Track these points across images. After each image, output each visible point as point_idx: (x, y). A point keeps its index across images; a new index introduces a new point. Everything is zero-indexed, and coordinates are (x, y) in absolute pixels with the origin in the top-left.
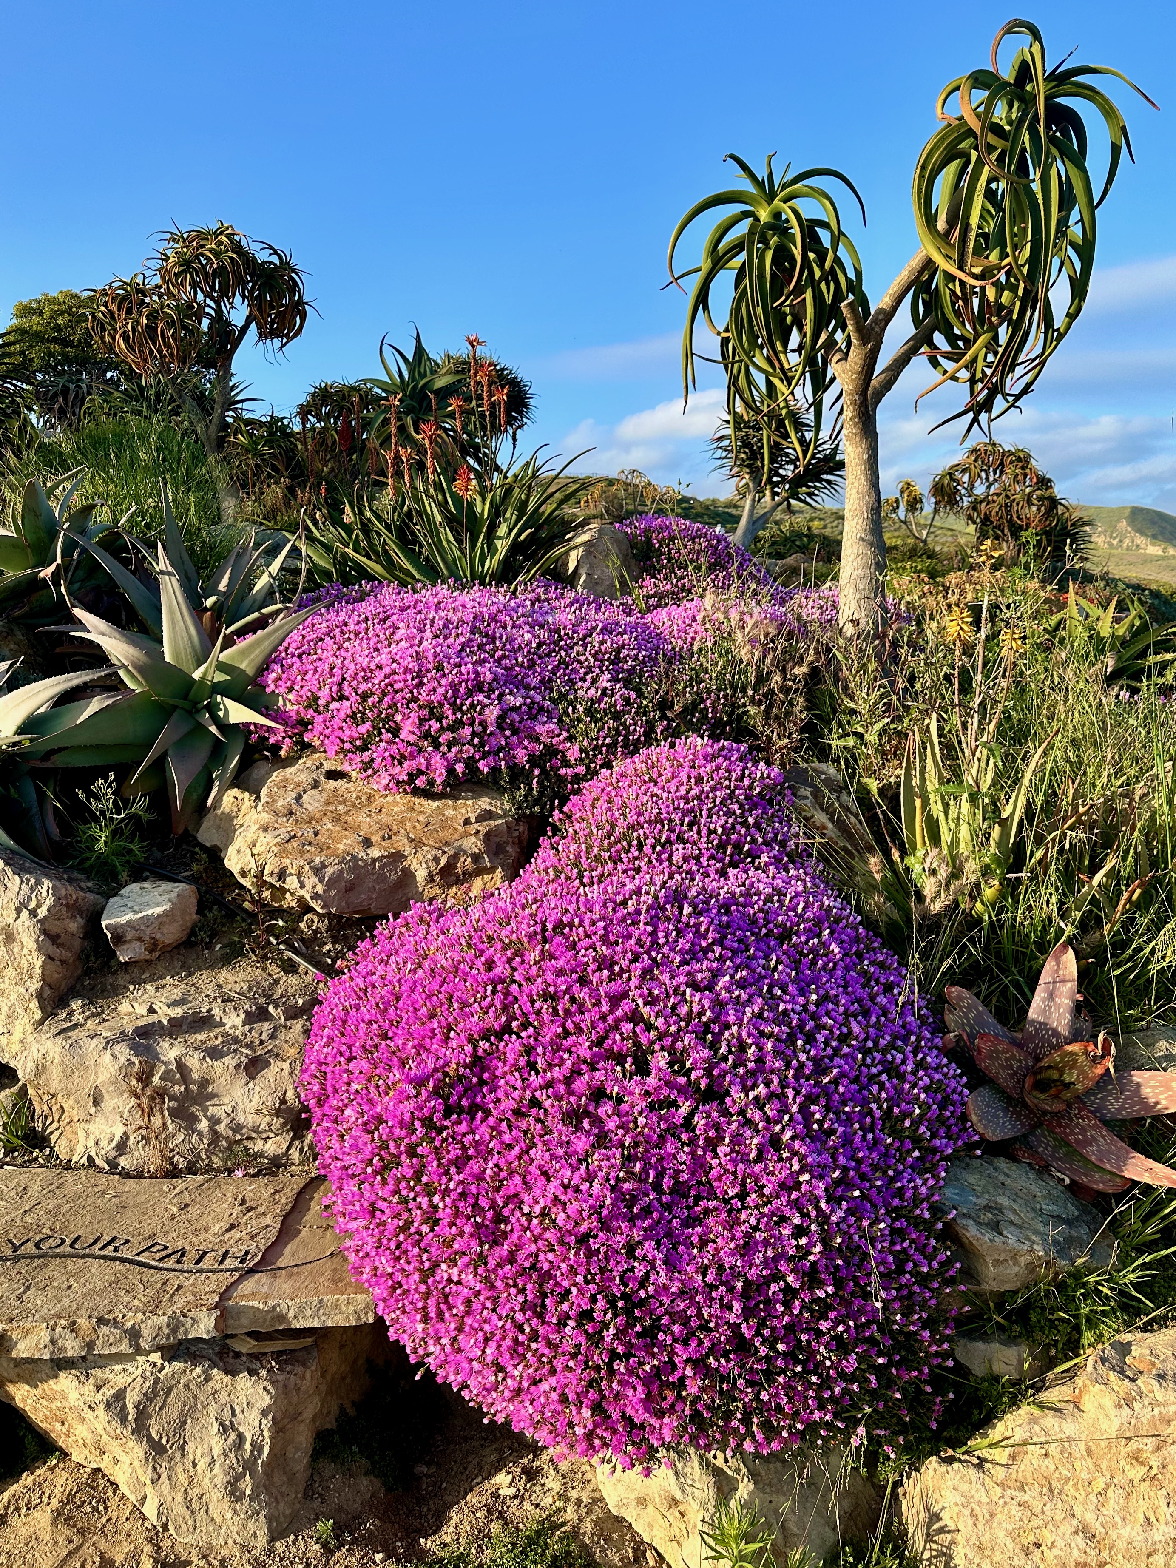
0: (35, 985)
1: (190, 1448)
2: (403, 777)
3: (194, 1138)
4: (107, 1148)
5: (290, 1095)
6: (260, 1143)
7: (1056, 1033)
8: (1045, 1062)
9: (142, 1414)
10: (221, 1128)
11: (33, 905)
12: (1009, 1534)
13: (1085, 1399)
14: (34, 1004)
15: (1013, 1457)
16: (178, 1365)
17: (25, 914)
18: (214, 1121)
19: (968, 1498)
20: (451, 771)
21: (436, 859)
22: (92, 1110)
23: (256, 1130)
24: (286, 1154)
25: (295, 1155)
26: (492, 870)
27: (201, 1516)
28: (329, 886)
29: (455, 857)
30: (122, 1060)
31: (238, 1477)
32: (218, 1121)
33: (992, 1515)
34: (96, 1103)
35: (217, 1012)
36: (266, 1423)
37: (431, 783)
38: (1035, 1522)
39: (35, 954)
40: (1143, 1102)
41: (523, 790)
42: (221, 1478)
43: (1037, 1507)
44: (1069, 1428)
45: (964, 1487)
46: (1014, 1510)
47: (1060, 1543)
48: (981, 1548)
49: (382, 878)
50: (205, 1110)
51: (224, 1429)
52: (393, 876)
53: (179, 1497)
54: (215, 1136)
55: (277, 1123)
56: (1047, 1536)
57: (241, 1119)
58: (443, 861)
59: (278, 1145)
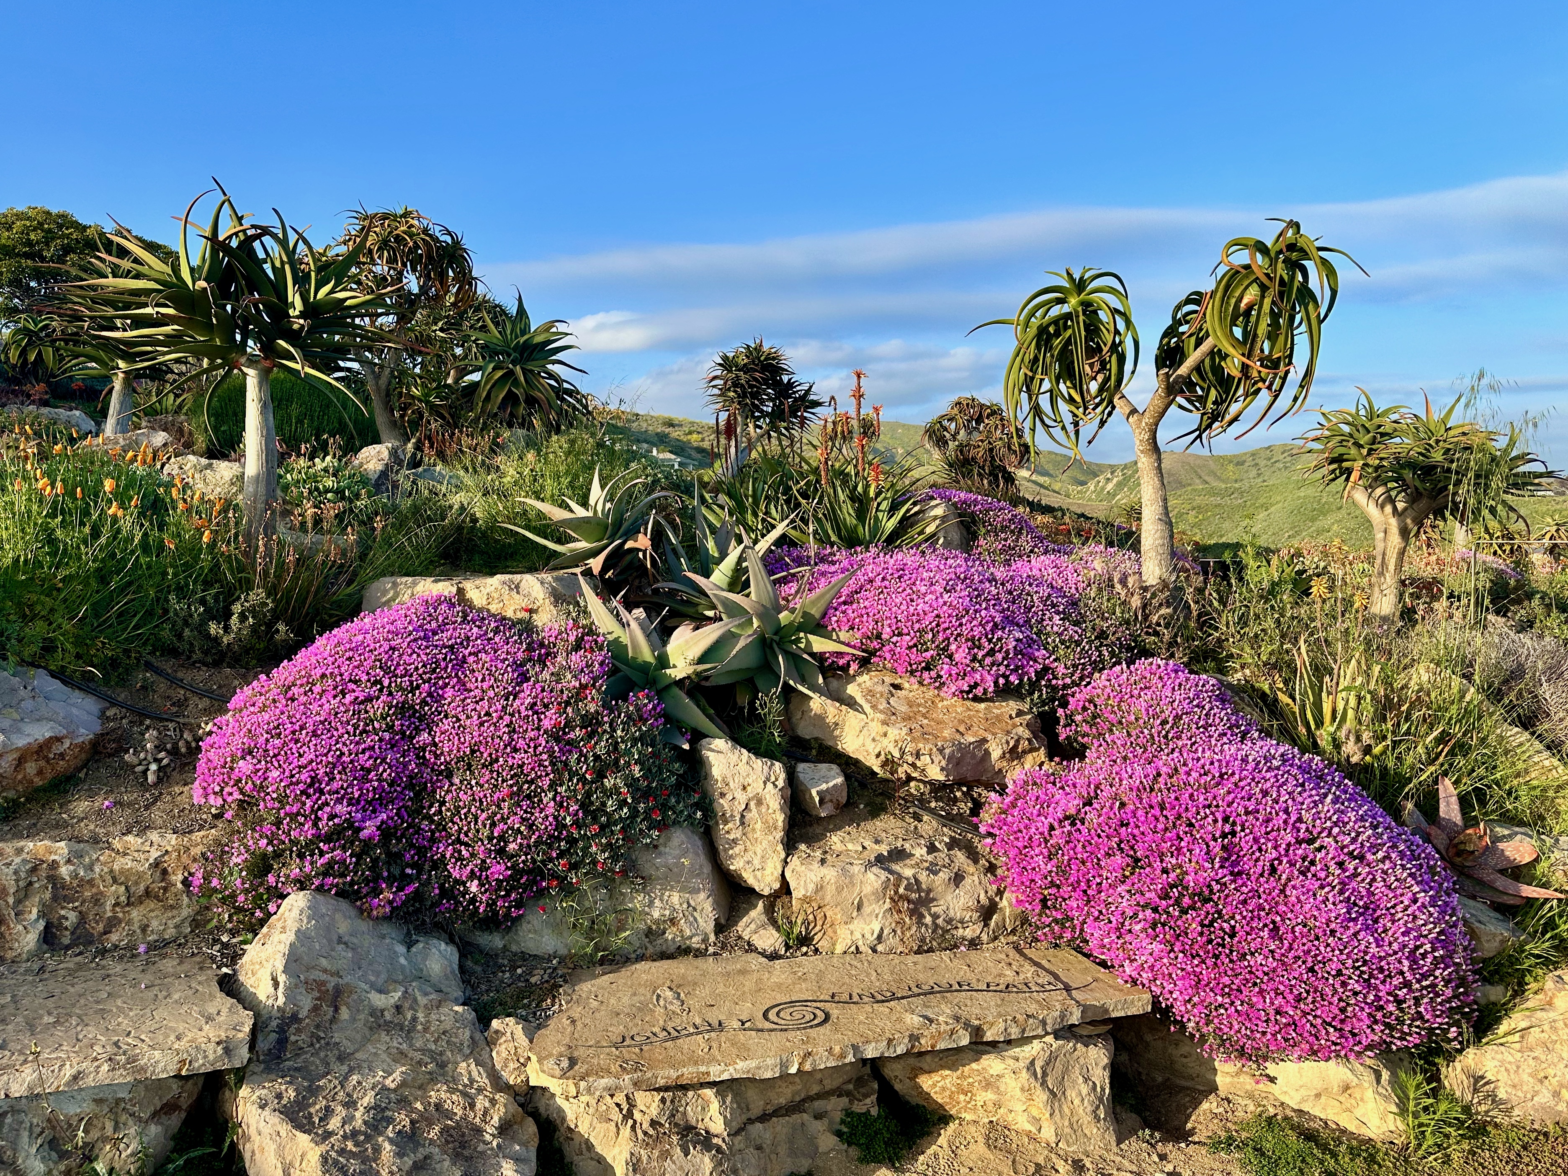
0: (779, 834)
1: (1068, 1093)
2: (966, 688)
3: (923, 930)
4: (871, 939)
5: (982, 897)
6: (961, 931)
7: (1456, 825)
8: (1456, 841)
9: (1045, 1074)
10: (940, 921)
11: (773, 779)
12: (1530, 1075)
13: (1555, 1000)
14: (780, 847)
15: (1522, 1037)
16: (1061, 1042)
17: (770, 786)
18: (935, 917)
19: (1502, 1062)
20: (996, 683)
21: (1008, 743)
22: (855, 914)
23: (962, 922)
24: (979, 937)
25: (984, 937)
26: (1038, 749)
27: (1079, 1132)
28: (949, 761)
29: (1018, 741)
30: (883, 878)
31: (1098, 1107)
32: (938, 917)
33: (1518, 1067)
34: (859, 909)
35: (907, 846)
36: (1107, 1074)
37: (985, 691)
38: (1544, 1066)
39: (778, 813)
40: (1507, 859)
41: (1036, 695)
42: (1089, 1109)
43: (1543, 1058)
44: (1552, 1015)
45: (1499, 1056)
46: (1531, 1062)
47: (1559, 1073)
48: (1514, 1086)
49: (974, 756)
50: (929, 910)
51: (1086, 1080)
52: (979, 754)
53: (1066, 1123)
54: (936, 926)
55: (976, 915)
56: (1551, 1072)
57: (951, 914)
58: (1012, 744)
59: (974, 931)
